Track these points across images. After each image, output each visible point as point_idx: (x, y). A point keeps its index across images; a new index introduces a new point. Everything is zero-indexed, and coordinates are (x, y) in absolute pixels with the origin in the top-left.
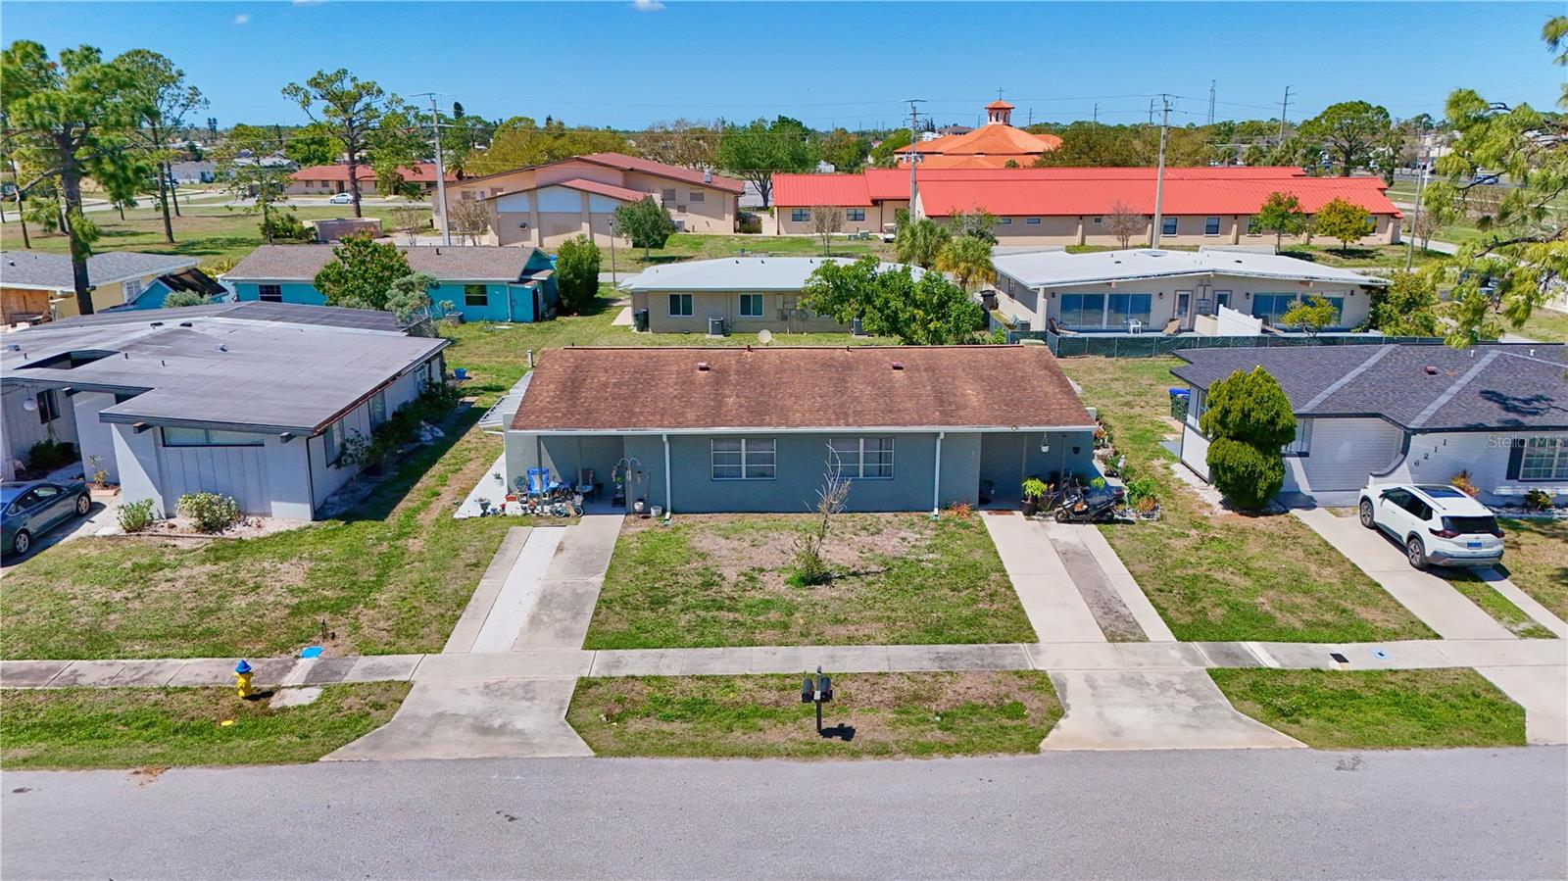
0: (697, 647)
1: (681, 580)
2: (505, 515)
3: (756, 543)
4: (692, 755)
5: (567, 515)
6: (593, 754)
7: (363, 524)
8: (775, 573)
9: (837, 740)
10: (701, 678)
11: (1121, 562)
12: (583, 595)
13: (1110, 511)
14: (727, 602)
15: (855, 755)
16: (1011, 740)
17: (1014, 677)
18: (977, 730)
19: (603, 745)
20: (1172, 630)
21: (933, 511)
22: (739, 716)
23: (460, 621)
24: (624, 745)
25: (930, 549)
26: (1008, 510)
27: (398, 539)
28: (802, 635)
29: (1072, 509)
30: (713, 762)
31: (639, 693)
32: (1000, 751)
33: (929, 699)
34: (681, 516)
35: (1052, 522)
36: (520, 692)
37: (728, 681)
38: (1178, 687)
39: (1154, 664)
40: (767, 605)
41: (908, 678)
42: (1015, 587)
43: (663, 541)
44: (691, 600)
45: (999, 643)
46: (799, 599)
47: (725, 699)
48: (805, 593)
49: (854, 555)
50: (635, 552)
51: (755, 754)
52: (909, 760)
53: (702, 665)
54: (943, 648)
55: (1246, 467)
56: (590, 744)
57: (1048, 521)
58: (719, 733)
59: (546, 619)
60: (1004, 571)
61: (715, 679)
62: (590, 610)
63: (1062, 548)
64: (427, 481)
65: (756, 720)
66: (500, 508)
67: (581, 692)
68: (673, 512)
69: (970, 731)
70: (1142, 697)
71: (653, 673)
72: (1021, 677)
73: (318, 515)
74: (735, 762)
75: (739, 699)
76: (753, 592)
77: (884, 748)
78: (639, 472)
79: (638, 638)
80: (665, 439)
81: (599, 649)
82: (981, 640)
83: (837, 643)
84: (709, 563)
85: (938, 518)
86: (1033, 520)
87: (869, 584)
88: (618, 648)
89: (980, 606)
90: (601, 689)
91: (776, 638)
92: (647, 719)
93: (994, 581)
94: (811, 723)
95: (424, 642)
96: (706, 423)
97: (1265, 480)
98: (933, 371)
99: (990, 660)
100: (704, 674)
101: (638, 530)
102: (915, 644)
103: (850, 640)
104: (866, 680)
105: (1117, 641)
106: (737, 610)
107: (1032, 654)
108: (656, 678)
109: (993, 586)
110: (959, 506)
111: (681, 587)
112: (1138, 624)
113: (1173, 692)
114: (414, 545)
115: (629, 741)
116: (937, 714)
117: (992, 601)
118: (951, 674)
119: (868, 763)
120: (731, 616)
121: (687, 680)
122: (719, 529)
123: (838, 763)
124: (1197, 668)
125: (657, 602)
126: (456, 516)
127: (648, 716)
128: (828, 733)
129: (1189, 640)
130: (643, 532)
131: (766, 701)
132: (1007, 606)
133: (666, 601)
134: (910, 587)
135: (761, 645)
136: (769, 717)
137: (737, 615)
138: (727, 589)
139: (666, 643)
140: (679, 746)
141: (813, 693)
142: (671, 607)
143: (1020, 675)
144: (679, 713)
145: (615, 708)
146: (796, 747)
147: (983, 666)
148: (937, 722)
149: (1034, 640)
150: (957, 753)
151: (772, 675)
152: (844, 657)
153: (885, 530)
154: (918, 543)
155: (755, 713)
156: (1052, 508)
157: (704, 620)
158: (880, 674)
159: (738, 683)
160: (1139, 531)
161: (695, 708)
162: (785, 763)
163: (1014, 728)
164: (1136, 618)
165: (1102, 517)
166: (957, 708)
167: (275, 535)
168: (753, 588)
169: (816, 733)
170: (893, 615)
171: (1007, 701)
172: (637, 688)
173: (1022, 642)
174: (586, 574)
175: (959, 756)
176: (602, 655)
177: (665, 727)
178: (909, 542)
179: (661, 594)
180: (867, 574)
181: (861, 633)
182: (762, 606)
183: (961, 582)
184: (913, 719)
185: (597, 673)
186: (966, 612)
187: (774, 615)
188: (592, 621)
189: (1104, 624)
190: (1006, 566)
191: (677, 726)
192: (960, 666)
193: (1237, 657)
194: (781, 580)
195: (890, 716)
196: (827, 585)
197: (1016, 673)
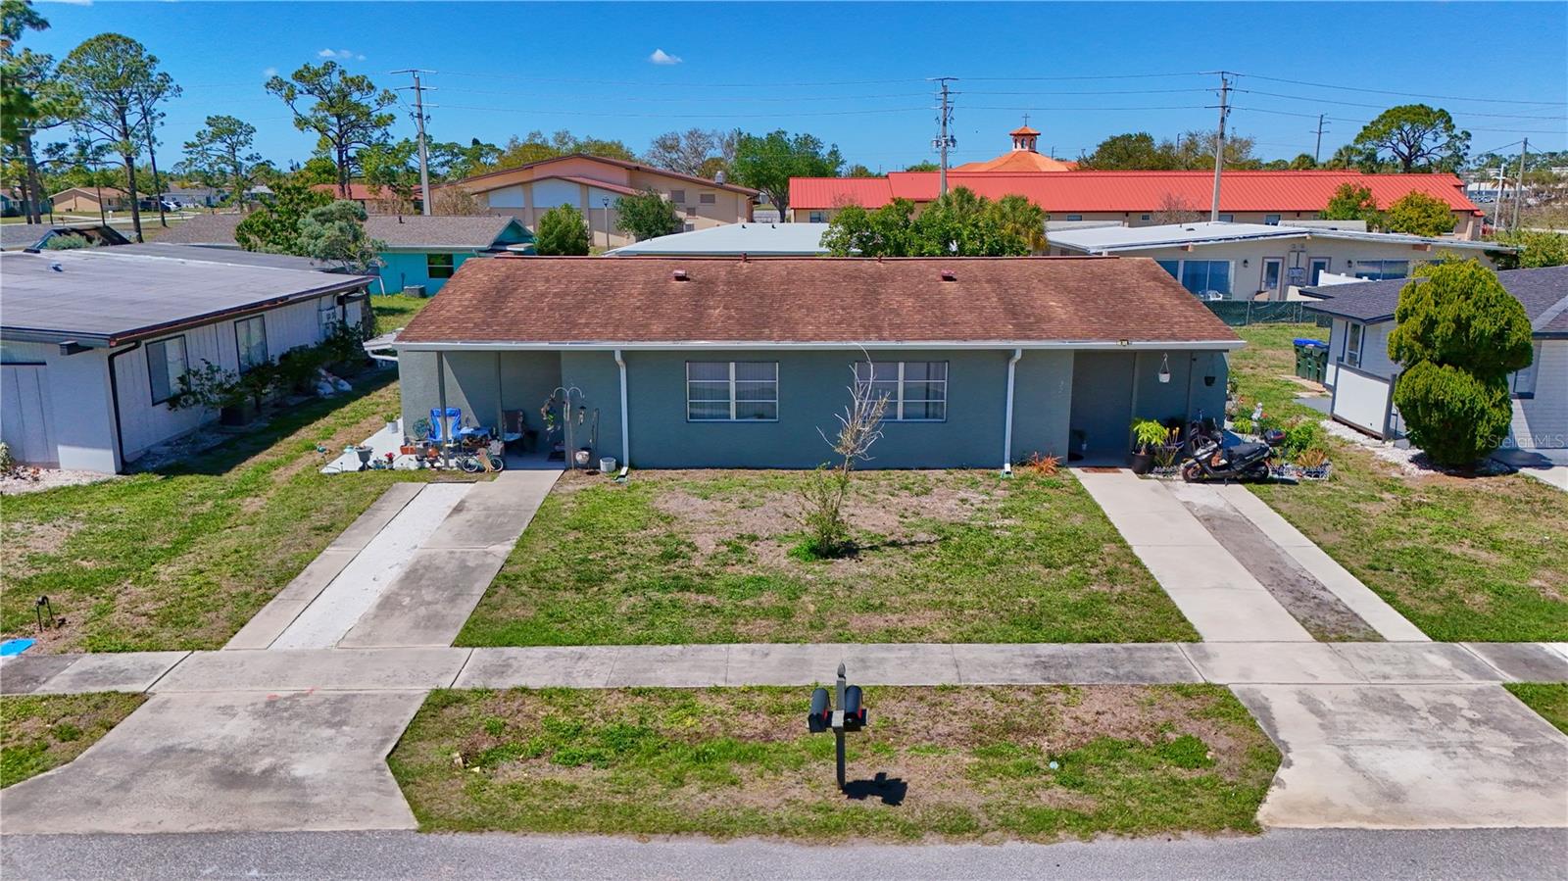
0: (640, 643)
1: (630, 550)
2: (392, 469)
3: (746, 504)
4: (601, 830)
5: (481, 470)
6: (415, 825)
7: (188, 478)
8: (774, 543)
9: (873, 803)
10: (640, 692)
11: (1297, 531)
12: (473, 569)
13: (1264, 464)
14: (697, 580)
15: (910, 833)
16: (1199, 806)
17: (1174, 695)
18: (1130, 786)
19: (439, 807)
20: (1417, 624)
21: (1003, 468)
22: (699, 757)
23: (271, 603)
24: (477, 809)
25: (1004, 513)
26: (1111, 467)
27: (232, 497)
28: (812, 627)
29: (1208, 460)
30: (637, 844)
31: (529, 716)
32: (1185, 829)
33: (1032, 731)
34: (644, 472)
35: (1178, 483)
36: (325, 712)
37: (684, 698)
38: (1470, 714)
39: (1410, 677)
40: (759, 584)
41: (993, 695)
42: (1145, 562)
43: (611, 501)
44: (641, 577)
45: (1136, 641)
46: (809, 577)
47: (678, 728)
48: (817, 569)
49: (892, 521)
50: (569, 514)
51: (720, 829)
52: (1012, 845)
53: (645, 671)
54: (1046, 649)
55: (1463, 402)
56: (414, 806)
57: (1172, 480)
58: (658, 789)
59: (407, 601)
60: (1122, 541)
61: (663, 694)
62: (479, 589)
63: (1202, 513)
64: (305, 434)
65: (728, 764)
66: (386, 459)
67: (429, 713)
68: (632, 467)
69: (1118, 789)
70: (1412, 730)
71: (560, 683)
72: (1187, 695)
73: (126, 467)
74: (680, 846)
75: (701, 728)
76: (738, 567)
77: (964, 820)
78: (583, 408)
79: (546, 630)
80: (618, 357)
81: (478, 646)
82: (1107, 639)
83: (870, 640)
84: (676, 528)
85: (1012, 476)
86: (1149, 478)
87: (917, 557)
88: (509, 644)
89: (1095, 588)
90: (466, 708)
91: (771, 631)
92: (534, 762)
93: (1109, 554)
94: (827, 772)
95: (199, 634)
96: (679, 336)
97: (1488, 422)
98: (998, 282)
99: (1128, 667)
100: (645, 686)
101: (578, 487)
102: (999, 642)
103: (891, 636)
104: (921, 699)
105: (1332, 641)
106: (711, 591)
107: (1197, 659)
108: (563, 692)
109: (1110, 561)
110: (1040, 460)
111: (629, 559)
112: (1356, 615)
113: (1463, 724)
114: (250, 505)
115: (488, 801)
116: (1052, 758)
117: (1113, 583)
118: (1066, 689)
119: (935, 851)
120: (702, 599)
121: (615, 696)
122: (696, 487)
123: (877, 849)
124: (1487, 684)
125: (585, 580)
126: (324, 471)
127: (538, 756)
128: (857, 790)
129: (1452, 640)
130: (584, 490)
131: (747, 731)
132: (1137, 588)
133: (605, 577)
134: (979, 562)
135: (745, 641)
136: (751, 760)
137: (710, 598)
138: (699, 563)
139: (592, 637)
140: (581, 811)
141: (830, 714)
142: (608, 587)
143: (1185, 692)
144: (593, 751)
145: (483, 742)
146: (797, 816)
147: (1117, 677)
148: (1055, 773)
149: (1195, 638)
150: (1104, 830)
151: (761, 689)
152: (882, 661)
153: (935, 490)
154: (986, 506)
155: (726, 753)
156: (1176, 462)
157: (658, 605)
158: (944, 688)
159: (703, 701)
160: (1307, 493)
161: (624, 743)
162: (776, 848)
163: (1199, 784)
164: (1350, 606)
165: (1251, 471)
166: (1083, 746)
167: (55, 491)
168: (740, 561)
169: (836, 790)
170: (958, 599)
171: (1170, 735)
172: (528, 709)
173: (1175, 640)
174: (486, 541)
175: (1107, 837)
176: (481, 655)
177: (563, 776)
178: (972, 505)
179: (596, 569)
180: (913, 544)
181: (908, 624)
182: (751, 585)
183: (1057, 554)
184: (1010, 765)
185: (464, 684)
186: (1072, 597)
187: (767, 599)
188: (480, 604)
189: (1303, 613)
190: (1123, 533)
191: (586, 776)
192: (1080, 677)
193: (1545, 666)
194: (783, 551)
195: (967, 760)
196: (852, 557)
197: (1178, 688)
